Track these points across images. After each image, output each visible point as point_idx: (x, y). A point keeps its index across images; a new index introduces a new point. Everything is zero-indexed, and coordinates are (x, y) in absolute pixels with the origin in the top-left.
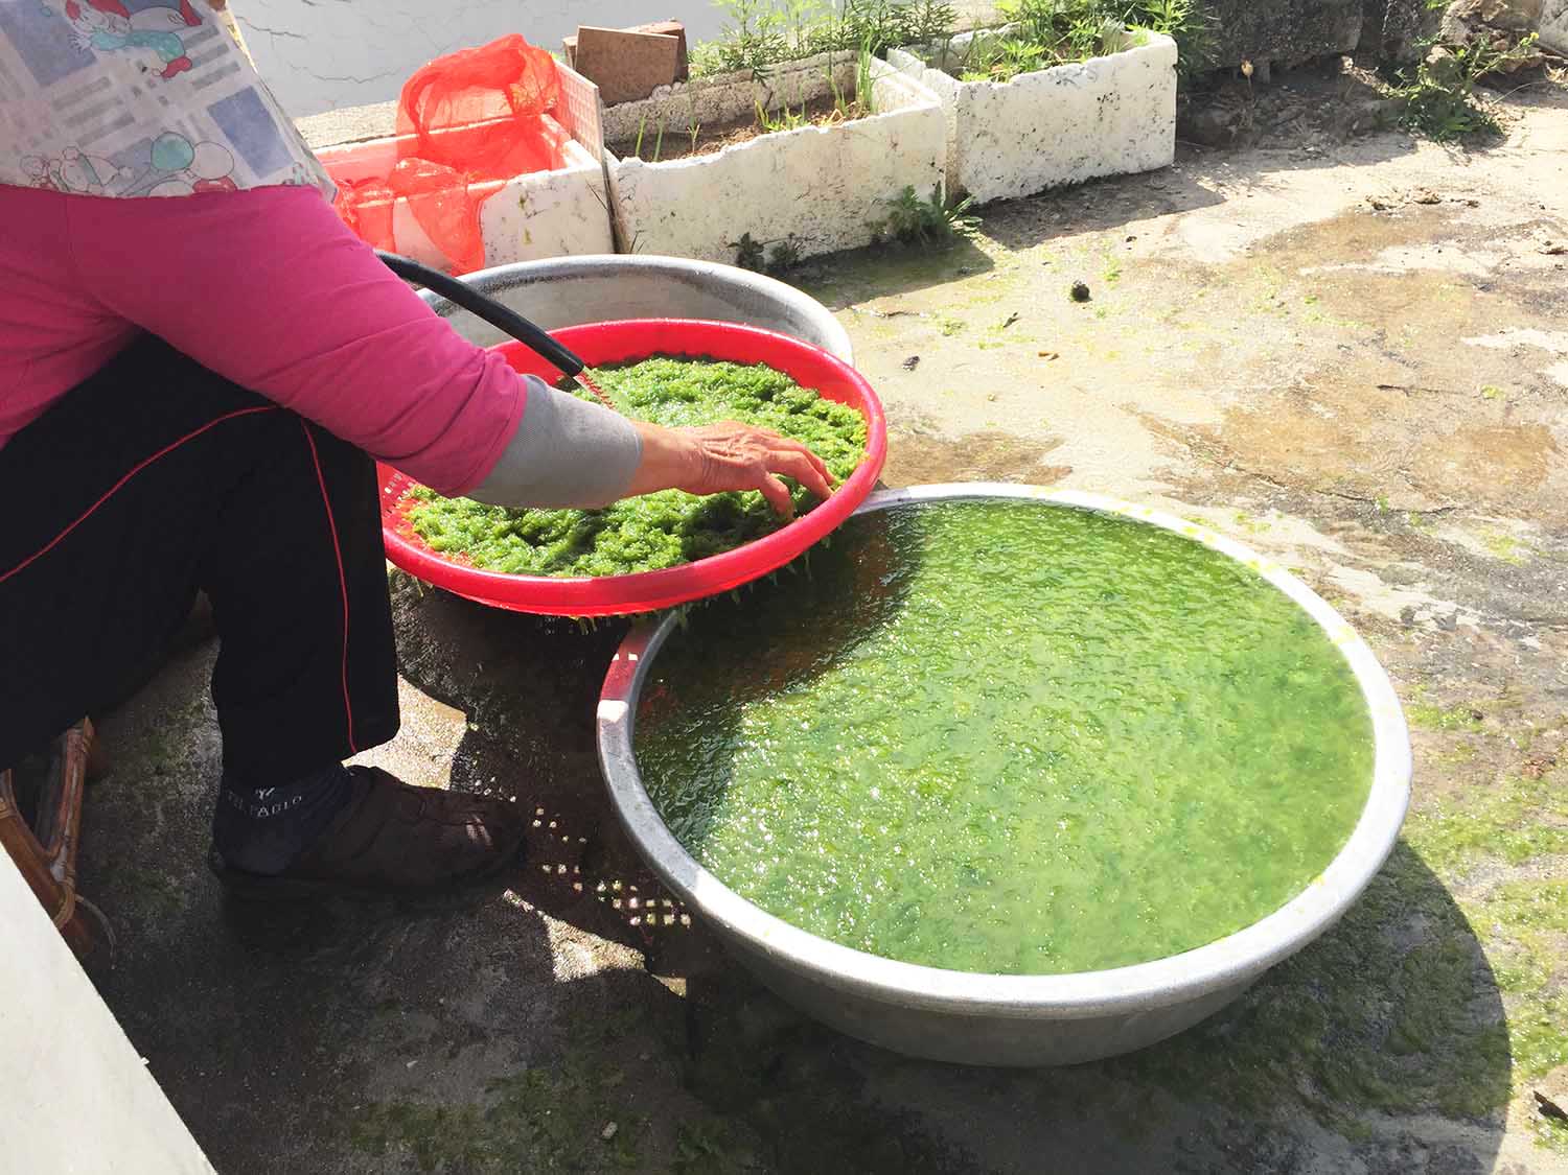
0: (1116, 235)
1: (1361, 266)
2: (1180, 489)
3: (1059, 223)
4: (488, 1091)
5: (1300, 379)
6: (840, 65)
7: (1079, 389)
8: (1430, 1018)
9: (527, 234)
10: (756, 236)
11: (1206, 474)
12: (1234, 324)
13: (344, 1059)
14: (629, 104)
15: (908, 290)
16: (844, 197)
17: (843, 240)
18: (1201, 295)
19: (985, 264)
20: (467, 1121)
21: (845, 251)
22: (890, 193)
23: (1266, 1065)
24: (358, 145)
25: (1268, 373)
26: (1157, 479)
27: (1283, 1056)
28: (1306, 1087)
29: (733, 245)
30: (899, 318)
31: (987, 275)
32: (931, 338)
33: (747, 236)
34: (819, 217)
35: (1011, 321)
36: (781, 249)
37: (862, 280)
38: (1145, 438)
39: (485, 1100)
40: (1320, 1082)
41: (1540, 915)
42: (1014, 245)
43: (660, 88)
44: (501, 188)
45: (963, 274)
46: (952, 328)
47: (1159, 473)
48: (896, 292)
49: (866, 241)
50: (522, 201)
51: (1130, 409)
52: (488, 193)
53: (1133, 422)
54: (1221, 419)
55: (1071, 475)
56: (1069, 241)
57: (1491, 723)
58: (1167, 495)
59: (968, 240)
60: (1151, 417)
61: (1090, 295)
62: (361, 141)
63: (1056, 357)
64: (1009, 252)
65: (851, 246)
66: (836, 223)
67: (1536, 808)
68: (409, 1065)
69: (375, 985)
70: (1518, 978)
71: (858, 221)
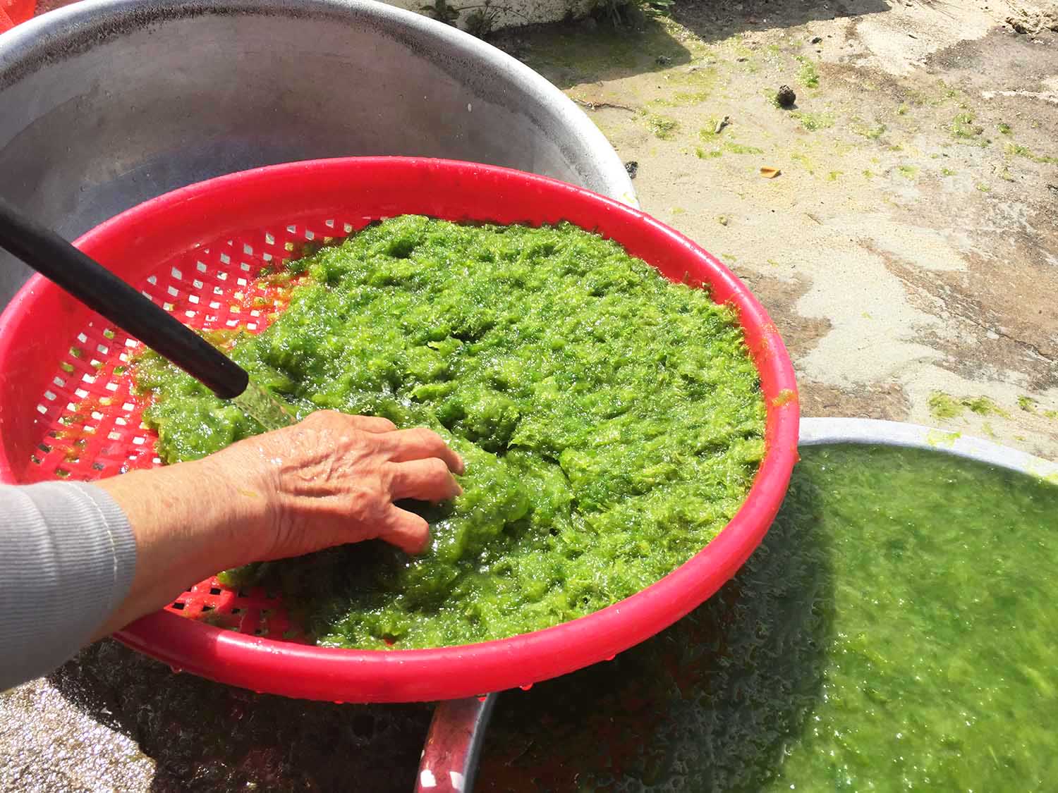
0: (800, 35)
1: (1032, 94)
2: (952, 359)
3: (744, 15)
5: (1023, 221)
7: (811, 216)
10: (449, 1)
11: (971, 340)
12: (941, 151)
15: (609, 78)
17: (537, 13)
18: (902, 113)
19: (682, 56)
21: (538, 24)
25: (992, 213)
26: (923, 343)
30: (607, 111)
31: (686, 68)
32: (644, 139)
33: (442, 0)
35: (723, 125)
37: (558, 59)
38: (895, 286)
42: (707, 37)
45: (661, 64)
46: (666, 129)
47: (922, 334)
48: (597, 79)
51: (868, 246)
53: (876, 266)
54: (962, 266)
55: (831, 333)
56: (758, 36)
58: (938, 364)
59: (659, 26)
60: (894, 258)
61: (796, 102)
63: (778, 174)
64: (701, 42)
65: (544, 20)
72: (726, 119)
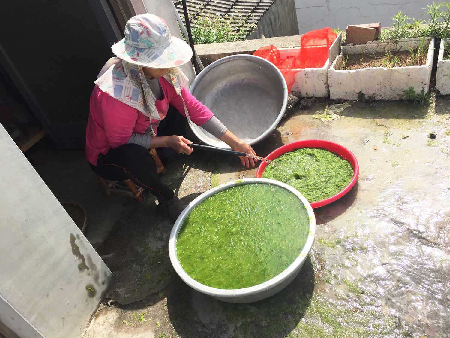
6: (426, 41)
9: (306, 82)
10: (363, 92)
14: (359, 45)
16: (391, 86)
17: (391, 97)
22: (407, 88)
24: (292, 48)
29: (357, 93)
33: (361, 91)
34: (383, 90)
36: (370, 97)
43: (369, 42)
44: (300, 71)
49: (398, 99)
50: (305, 74)
52: (297, 72)
62: (294, 47)
66: (388, 93)
68: (153, 239)
71: (396, 93)
72: (407, 137)
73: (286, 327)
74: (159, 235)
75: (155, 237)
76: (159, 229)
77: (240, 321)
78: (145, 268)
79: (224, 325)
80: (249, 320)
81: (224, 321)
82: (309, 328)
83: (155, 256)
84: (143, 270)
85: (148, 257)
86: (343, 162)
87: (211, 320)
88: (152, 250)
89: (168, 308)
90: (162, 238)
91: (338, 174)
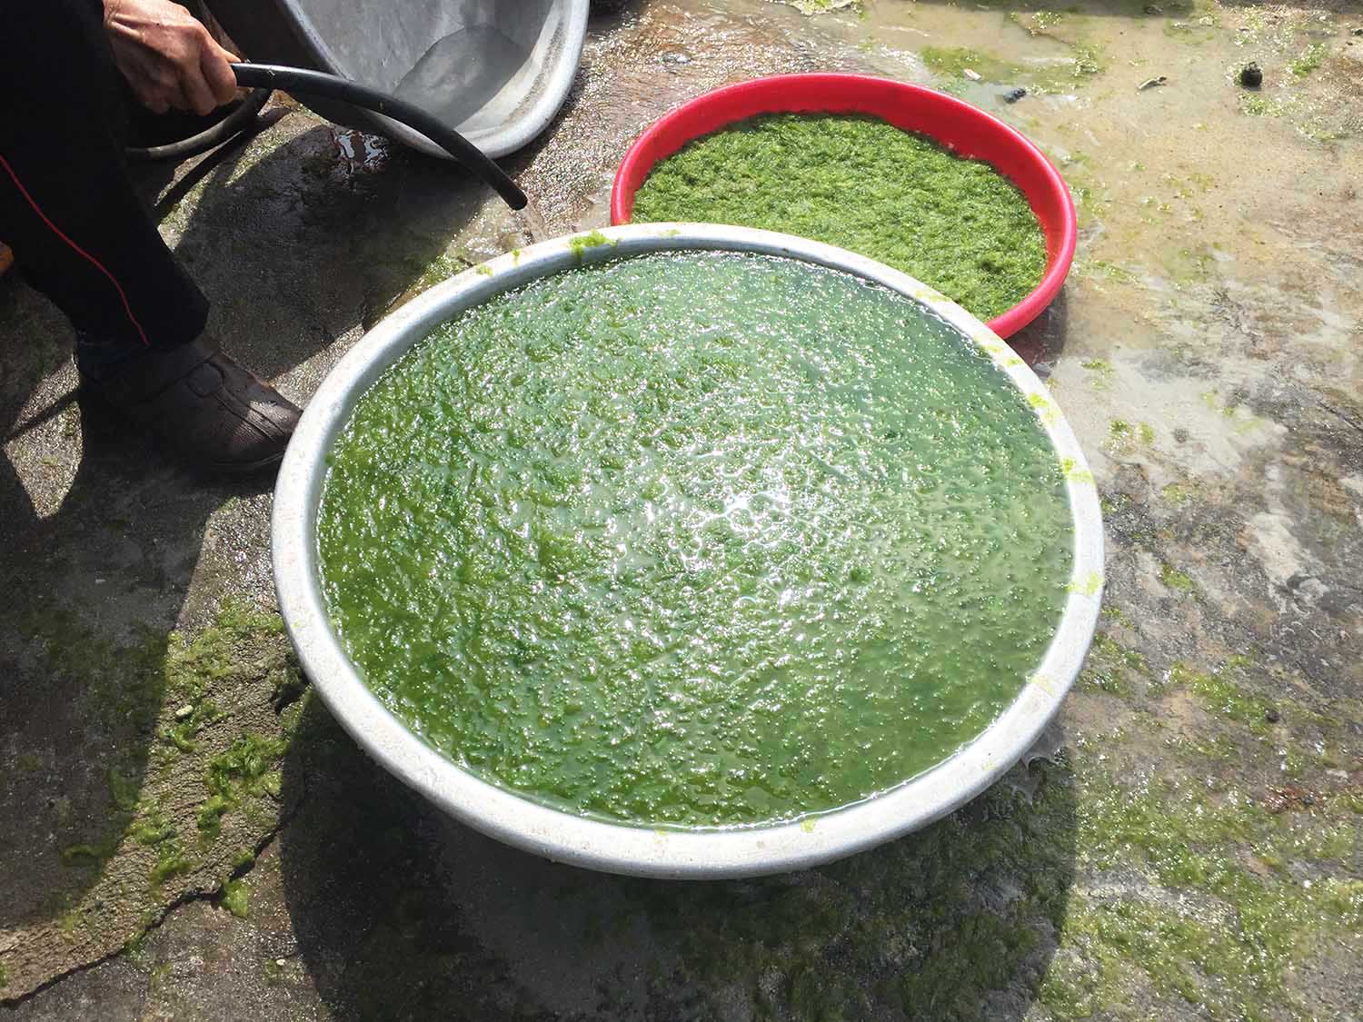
4: (132, 632)
8: (940, 985)
13: (60, 554)
20: (100, 648)
23: (751, 942)
27: (773, 944)
28: (769, 985)
35: (1153, 84)
39: (125, 637)
40: (787, 985)
41: (1144, 950)
57: (1281, 732)
61: (1259, 85)
67: (1242, 841)
68: (97, 581)
69: (124, 503)
70: (1062, 997)
72: (1162, 79)
73: (1011, 946)
74: (134, 554)
75: (107, 569)
76: (122, 524)
77: (766, 963)
78: (92, 753)
79: (688, 1003)
80: (813, 947)
81: (679, 980)
82: (1121, 926)
83: (141, 676)
84: (81, 769)
85: (93, 690)
86: (970, 172)
87: (602, 990)
88: (113, 647)
89: (312, 965)
90: (160, 572)
91: (966, 219)
